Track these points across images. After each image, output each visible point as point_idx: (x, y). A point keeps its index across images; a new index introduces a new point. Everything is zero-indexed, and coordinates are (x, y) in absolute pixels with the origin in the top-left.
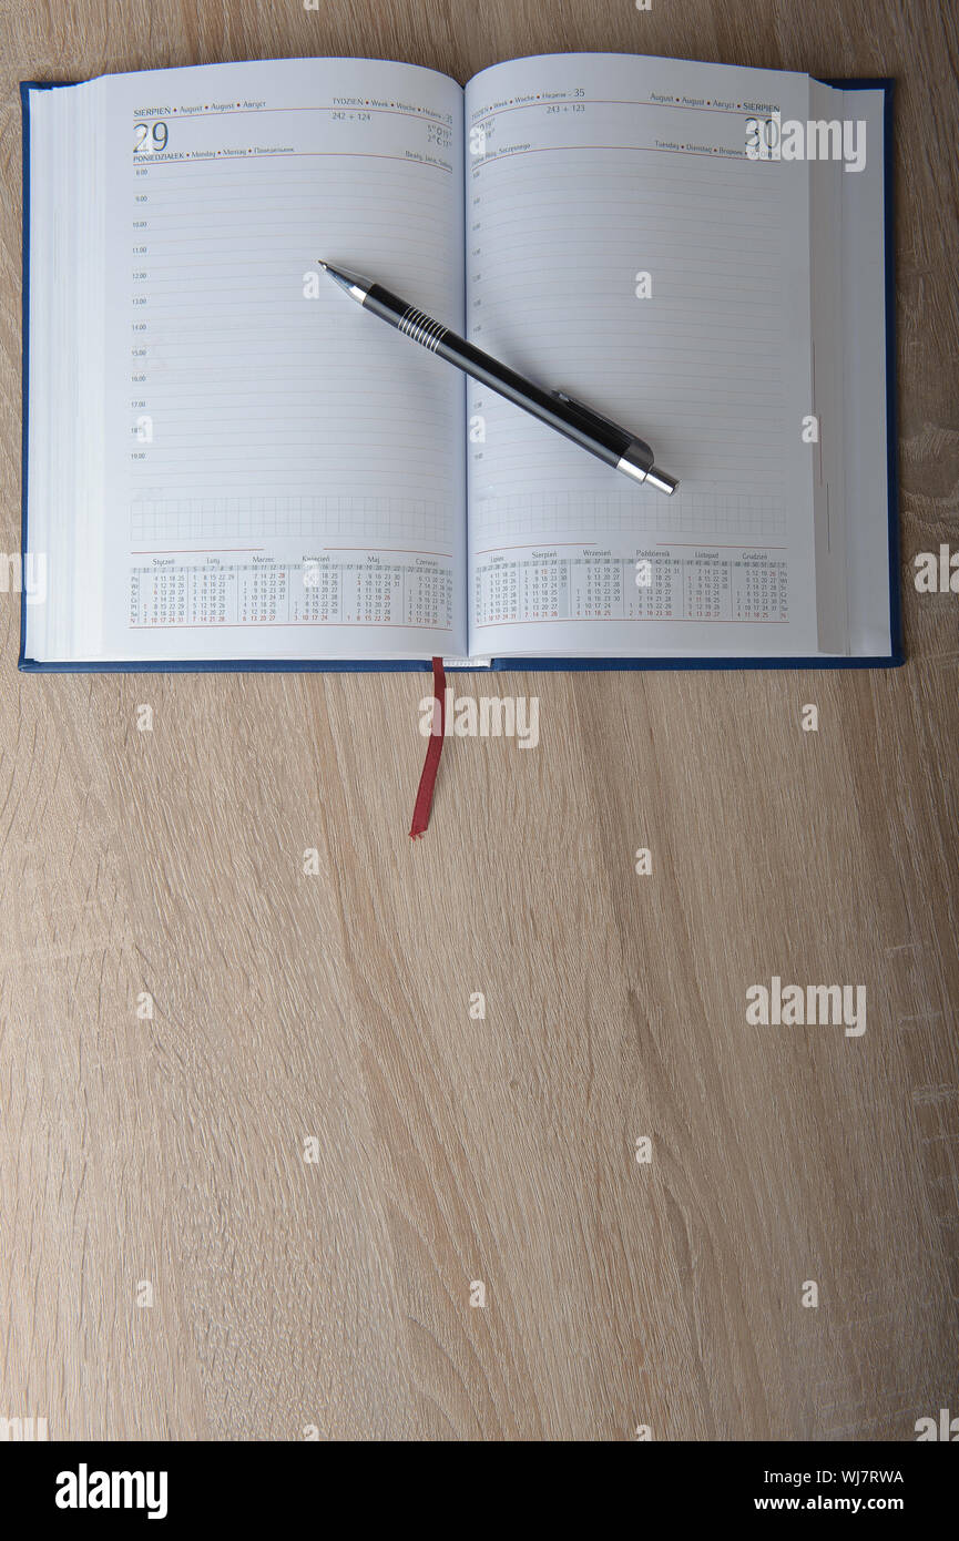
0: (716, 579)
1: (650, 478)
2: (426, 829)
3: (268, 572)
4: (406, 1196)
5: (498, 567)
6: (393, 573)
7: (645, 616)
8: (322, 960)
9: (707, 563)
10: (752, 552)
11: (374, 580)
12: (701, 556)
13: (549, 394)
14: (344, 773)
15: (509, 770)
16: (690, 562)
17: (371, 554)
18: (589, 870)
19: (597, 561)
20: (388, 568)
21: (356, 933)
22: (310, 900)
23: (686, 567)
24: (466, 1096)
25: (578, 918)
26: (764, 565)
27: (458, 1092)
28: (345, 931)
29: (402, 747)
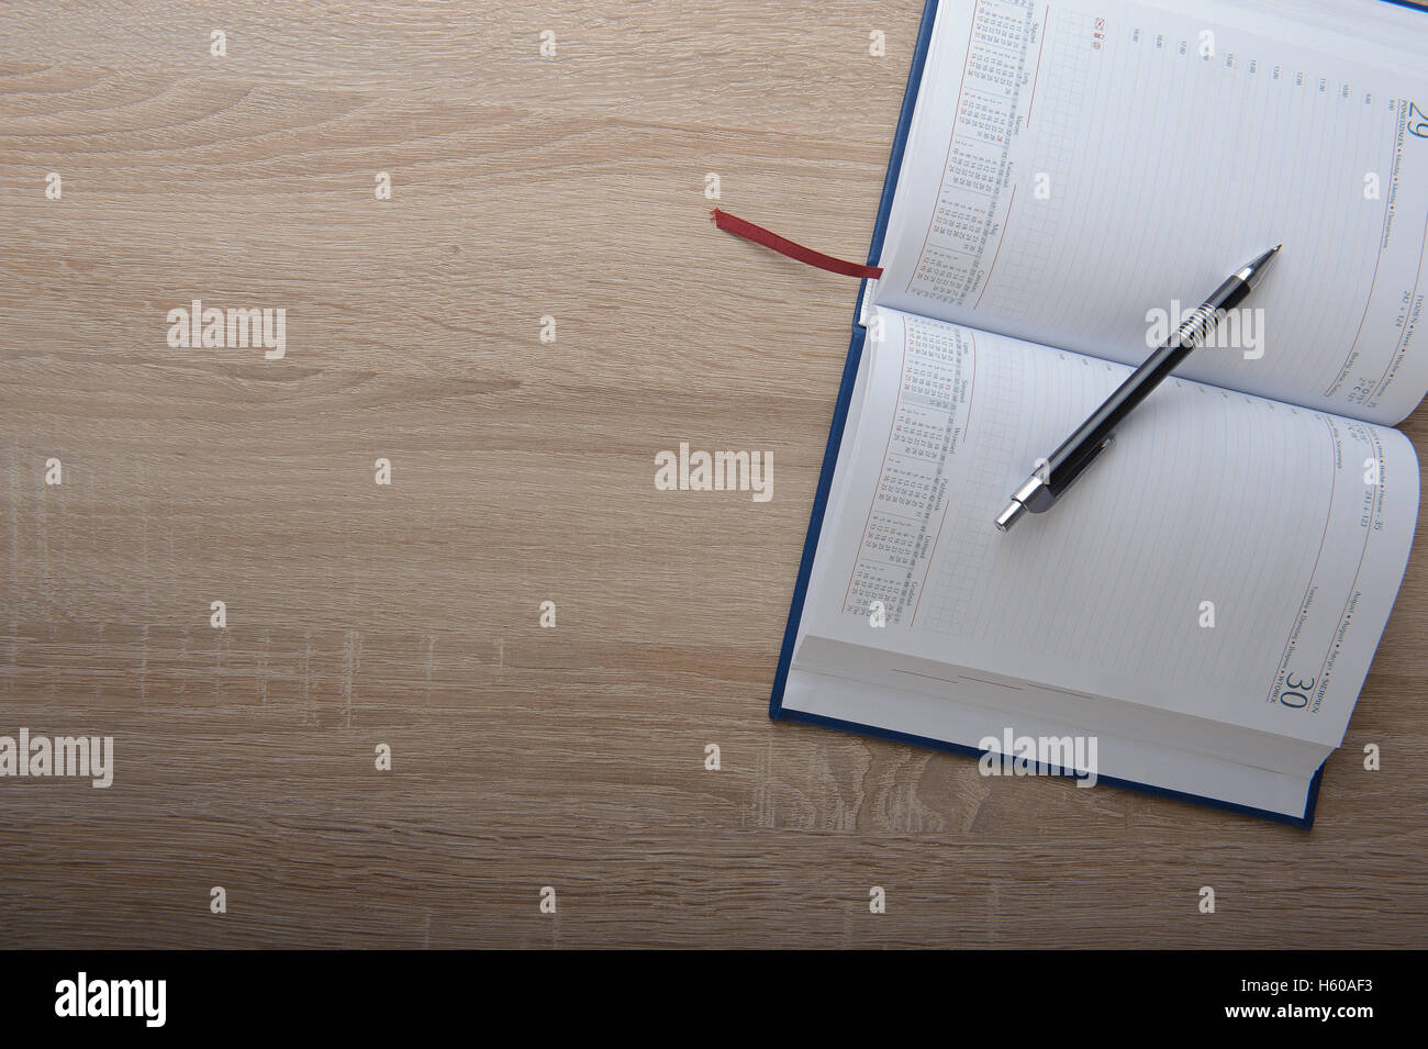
0: (901, 551)
1: (1017, 505)
2: (719, 226)
3: (1005, 127)
4: (371, 117)
5: (959, 347)
6: (978, 244)
7: (885, 473)
8: (616, 95)
9: (918, 545)
10: (917, 591)
11: (977, 225)
12: (927, 541)
13: (1114, 430)
14: (789, 161)
15: (756, 320)
16: (923, 529)
17: (1000, 229)
18: (644, 373)
19: (947, 439)
20: (984, 241)
21: (634, 134)
22: (677, 98)
23: (920, 524)
24: (455, 200)
25: (600, 351)
26: (902, 601)
27: (462, 193)
28: (638, 124)
29: (799, 223)
